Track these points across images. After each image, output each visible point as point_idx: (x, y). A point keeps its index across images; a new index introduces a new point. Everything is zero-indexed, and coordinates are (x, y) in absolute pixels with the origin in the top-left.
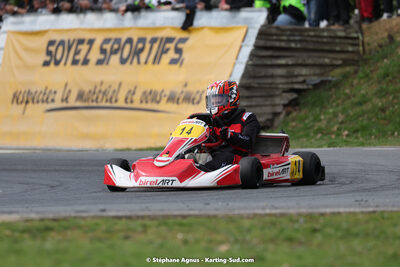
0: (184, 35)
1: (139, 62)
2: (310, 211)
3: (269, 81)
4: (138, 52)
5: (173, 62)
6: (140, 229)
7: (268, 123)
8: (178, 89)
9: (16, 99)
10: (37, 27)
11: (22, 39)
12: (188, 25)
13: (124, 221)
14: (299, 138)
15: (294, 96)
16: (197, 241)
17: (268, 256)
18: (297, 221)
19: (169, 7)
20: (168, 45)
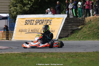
0: (51, 19)
1: (43, 24)
2: (76, 52)
4: (43, 22)
5: (49, 24)
6: (44, 55)
9: (19, 31)
10: (24, 18)
11: (21, 20)
14: (73, 39)
15: (72, 31)
16: (54, 57)
17: (68, 60)
18: (73, 53)
20: (48, 21)
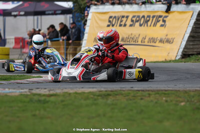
0: (167, 14)
1: (147, 26)
4: (147, 22)
5: (162, 26)
6: (148, 95)
8: (164, 37)
12: (168, 10)
13: (141, 92)
16: (171, 101)
19: (160, 3)
20: (160, 19)
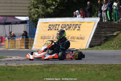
1: (70, 30)
2: (110, 64)
3: (100, 34)
4: (70, 28)
5: (78, 30)
6: (71, 67)
7: (100, 44)
8: (79, 36)
9: (41, 38)
10: (47, 21)
11: (43, 24)
13: (67, 65)
14: (107, 48)
15: (106, 38)
16: (84, 70)
17: (100, 73)
18: (107, 66)
20: (77, 26)
